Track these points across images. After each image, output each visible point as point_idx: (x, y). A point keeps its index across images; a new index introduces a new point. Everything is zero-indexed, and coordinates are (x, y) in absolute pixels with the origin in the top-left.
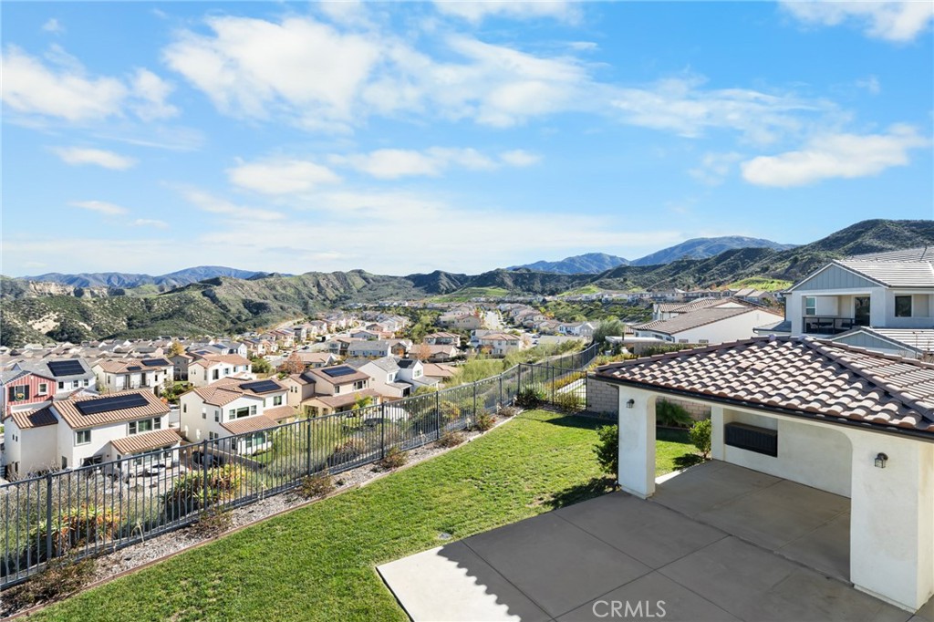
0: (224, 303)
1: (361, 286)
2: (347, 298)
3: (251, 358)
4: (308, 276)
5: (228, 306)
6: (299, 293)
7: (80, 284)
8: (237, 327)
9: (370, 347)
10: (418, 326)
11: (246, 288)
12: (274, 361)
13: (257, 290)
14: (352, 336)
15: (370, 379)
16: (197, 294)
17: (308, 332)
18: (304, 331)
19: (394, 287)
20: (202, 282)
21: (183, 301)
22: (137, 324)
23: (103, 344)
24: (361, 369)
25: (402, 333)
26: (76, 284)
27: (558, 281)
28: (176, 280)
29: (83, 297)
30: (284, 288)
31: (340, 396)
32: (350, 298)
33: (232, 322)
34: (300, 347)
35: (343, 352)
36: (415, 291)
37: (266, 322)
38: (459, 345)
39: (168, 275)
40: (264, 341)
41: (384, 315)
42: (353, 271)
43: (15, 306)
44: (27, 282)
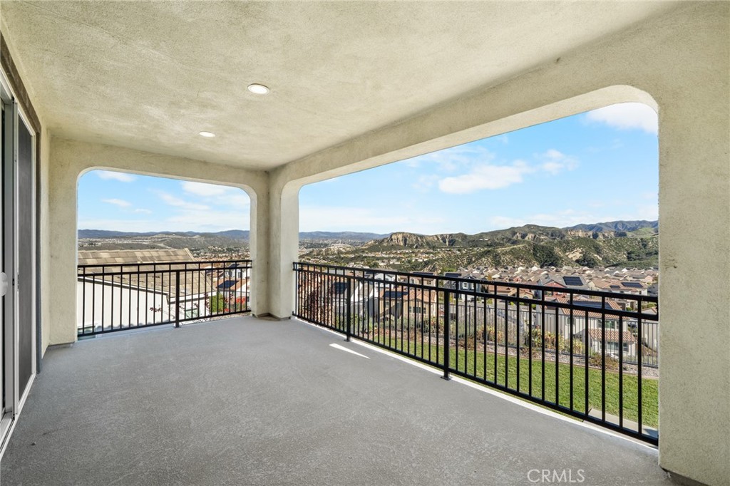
7: (596, 229)
22: (635, 257)
23: (607, 269)
26: (594, 231)
29: (598, 239)
43: (560, 244)
44: (567, 230)
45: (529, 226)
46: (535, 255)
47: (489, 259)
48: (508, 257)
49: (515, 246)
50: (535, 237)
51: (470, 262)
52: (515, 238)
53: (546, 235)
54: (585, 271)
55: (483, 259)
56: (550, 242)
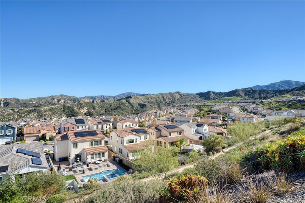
0: (132, 104)
1: (179, 98)
2: (173, 102)
3: (139, 122)
4: (160, 94)
5: (134, 105)
6: (156, 100)
7: (93, 98)
8: (136, 112)
9: (183, 119)
10: (202, 112)
11: (139, 99)
12: (147, 123)
13: (143, 100)
14: (176, 115)
15: (184, 131)
16: (124, 101)
17: (159, 114)
18: (158, 113)
19: (191, 98)
20: (126, 97)
21: (120, 104)
22: (107, 111)
23: (97, 117)
24: (180, 127)
25: (195, 115)
26: (93, 99)
27: (267, 93)
28: (119, 97)
29: (94, 103)
30: (152, 99)
31: (172, 138)
32: (175, 102)
33: (135, 111)
34: (156, 119)
35: (172, 121)
36: (200, 99)
37: (146, 111)
38: (222, 120)
39: (117, 96)
40: (144, 116)
41: (188, 108)
42: (175, 92)
43: (77, 105)
44: (81, 98)
45: (62, 95)
46: (64, 111)
47: (35, 115)
48: (48, 113)
49: (53, 106)
50: (65, 102)
51: (20, 117)
52: (53, 102)
53: (71, 101)
54: (88, 118)
55: (31, 115)
56: (72, 104)
